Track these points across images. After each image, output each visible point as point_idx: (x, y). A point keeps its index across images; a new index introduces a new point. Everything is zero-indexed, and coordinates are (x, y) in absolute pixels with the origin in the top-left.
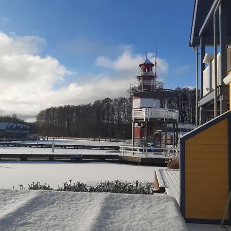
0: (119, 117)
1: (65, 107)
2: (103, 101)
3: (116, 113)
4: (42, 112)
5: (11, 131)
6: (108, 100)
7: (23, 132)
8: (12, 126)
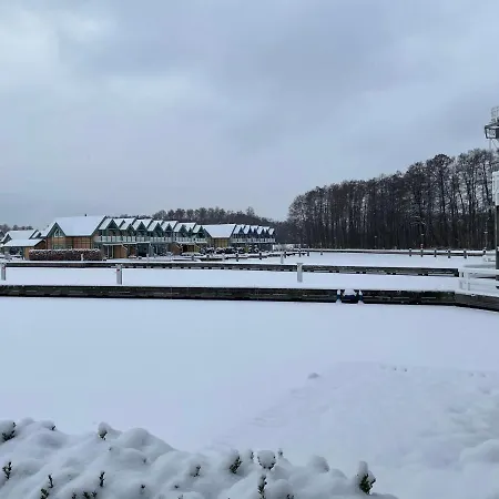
0: (470, 197)
1: (345, 185)
2: (430, 163)
3: (463, 188)
4: (300, 198)
5: (241, 241)
6: (440, 161)
7: (262, 241)
8: (241, 230)
